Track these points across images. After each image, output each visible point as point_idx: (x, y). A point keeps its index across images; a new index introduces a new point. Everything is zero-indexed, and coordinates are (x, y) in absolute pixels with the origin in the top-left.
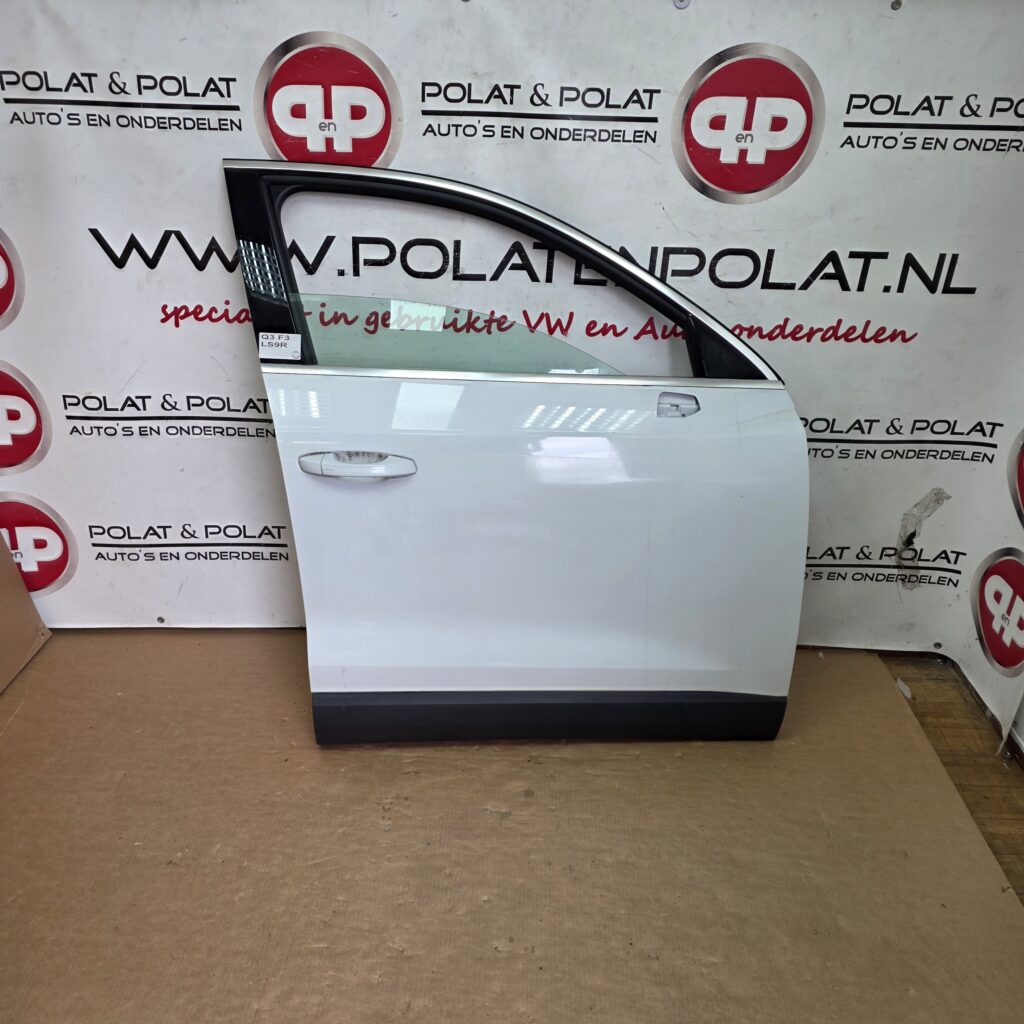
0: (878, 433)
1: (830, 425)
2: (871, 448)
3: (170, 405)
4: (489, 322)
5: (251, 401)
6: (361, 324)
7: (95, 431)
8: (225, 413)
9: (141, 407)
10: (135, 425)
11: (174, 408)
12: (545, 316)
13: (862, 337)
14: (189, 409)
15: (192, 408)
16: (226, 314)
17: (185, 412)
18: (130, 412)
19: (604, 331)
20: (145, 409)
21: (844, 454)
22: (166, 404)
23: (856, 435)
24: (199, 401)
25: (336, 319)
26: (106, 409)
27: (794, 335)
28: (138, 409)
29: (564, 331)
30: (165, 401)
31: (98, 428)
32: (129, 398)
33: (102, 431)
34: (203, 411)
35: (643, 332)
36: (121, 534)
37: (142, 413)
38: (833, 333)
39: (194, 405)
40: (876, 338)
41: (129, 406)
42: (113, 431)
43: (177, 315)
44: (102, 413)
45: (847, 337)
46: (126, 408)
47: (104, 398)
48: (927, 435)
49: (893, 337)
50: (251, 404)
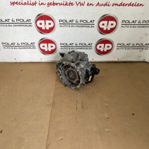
0: (137, 23)
1: (129, 22)
2: (135, 26)
3: (13, 21)
4: (70, 4)
6: (46, 5)
8: (23, 22)
10: (8, 25)
12: (80, 3)
13: (135, 5)
16: (22, 3)
17: (16, 22)
18: (6, 22)
19: (90, 5)
20: (9, 22)
21: (131, 27)
23: (133, 23)
24: (18, 20)
25: (42, 4)
27: (123, 5)
29: (83, 5)
32: (6, 20)
33: (2, 26)
34: (19, 22)
35: (97, 5)
38: (130, 5)
40: (137, 5)
43: (13, 3)
44: (2, 22)
45: (132, 5)
47: (2, 19)
48: (145, 23)
49: (140, 5)
50: (27, 20)
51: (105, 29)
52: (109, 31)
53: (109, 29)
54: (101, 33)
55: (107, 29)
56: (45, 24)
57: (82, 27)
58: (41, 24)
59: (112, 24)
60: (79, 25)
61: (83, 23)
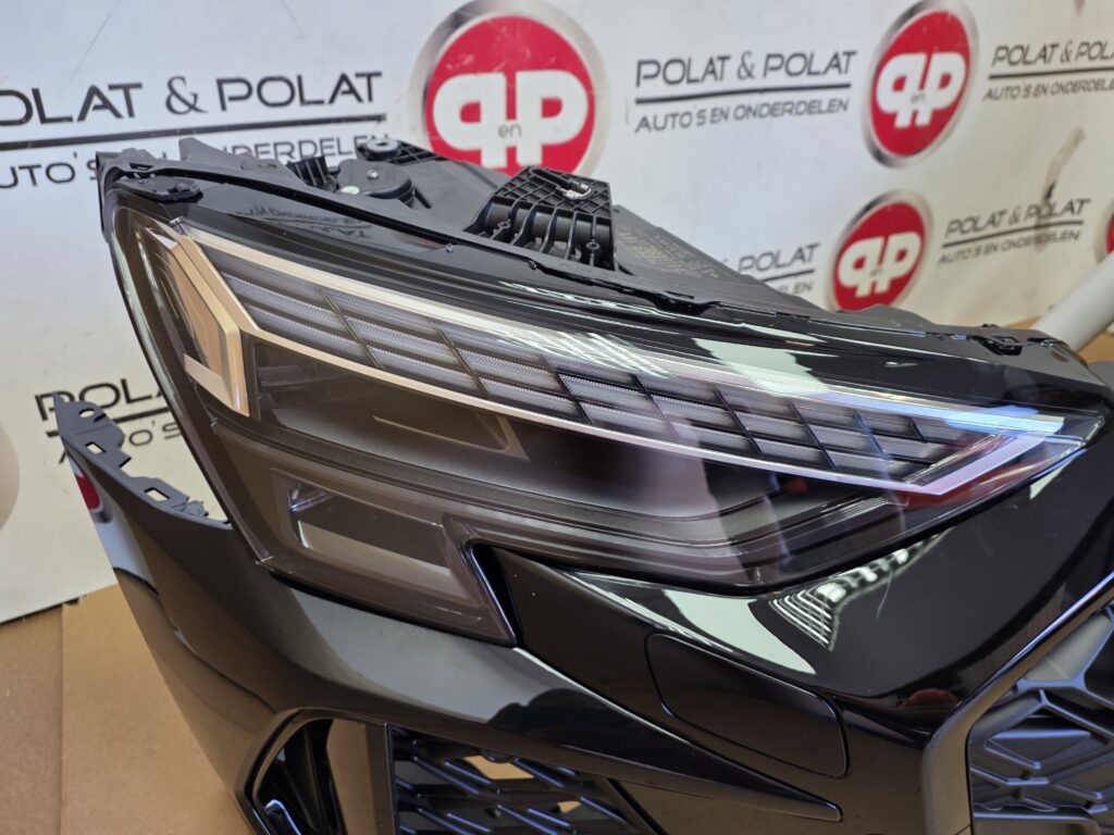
0: (1056, 61)
1: (1024, 55)
2: (1047, 81)
3: (184, 101)
5: (344, 78)
7: (24, 175)
8: (295, 111)
9: (122, 109)
11: (192, 107)
14: (224, 107)
15: (229, 104)
17: (216, 117)
20: (131, 114)
21: (1027, 92)
22: (176, 103)
23: (1040, 65)
24: (241, 89)
26: (44, 120)
28: (117, 115)
30: (173, 92)
31: (31, 168)
32: (94, 91)
33: (40, 174)
34: (252, 111)
36: (109, 396)
37: (126, 125)
39: (232, 99)
41: (96, 108)
42: (66, 173)
44: (34, 130)
46: (91, 114)
47: (36, 93)
48: (1084, 61)
50: (344, 85)
51: (902, 122)
52: (924, 129)
53: (924, 119)
54: (879, 157)
55: (915, 115)
56: (511, 113)
57: (773, 110)
58: (471, 113)
59: (945, 81)
60: (753, 100)
61: (779, 79)
